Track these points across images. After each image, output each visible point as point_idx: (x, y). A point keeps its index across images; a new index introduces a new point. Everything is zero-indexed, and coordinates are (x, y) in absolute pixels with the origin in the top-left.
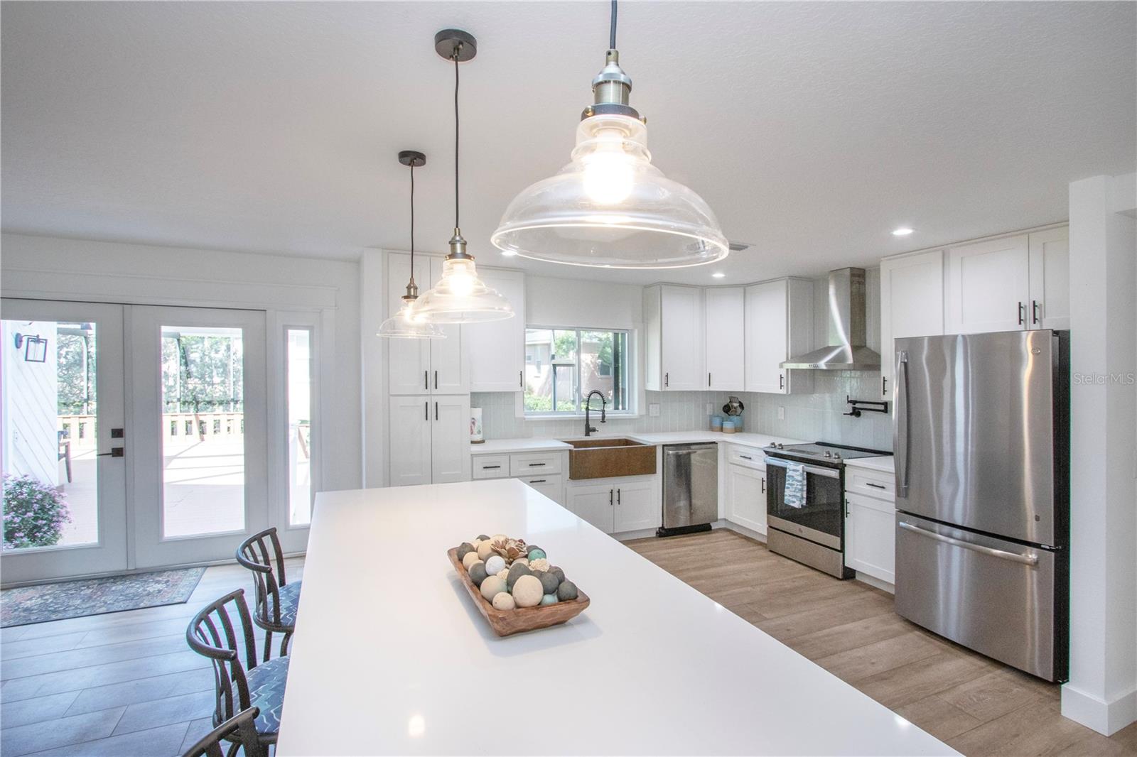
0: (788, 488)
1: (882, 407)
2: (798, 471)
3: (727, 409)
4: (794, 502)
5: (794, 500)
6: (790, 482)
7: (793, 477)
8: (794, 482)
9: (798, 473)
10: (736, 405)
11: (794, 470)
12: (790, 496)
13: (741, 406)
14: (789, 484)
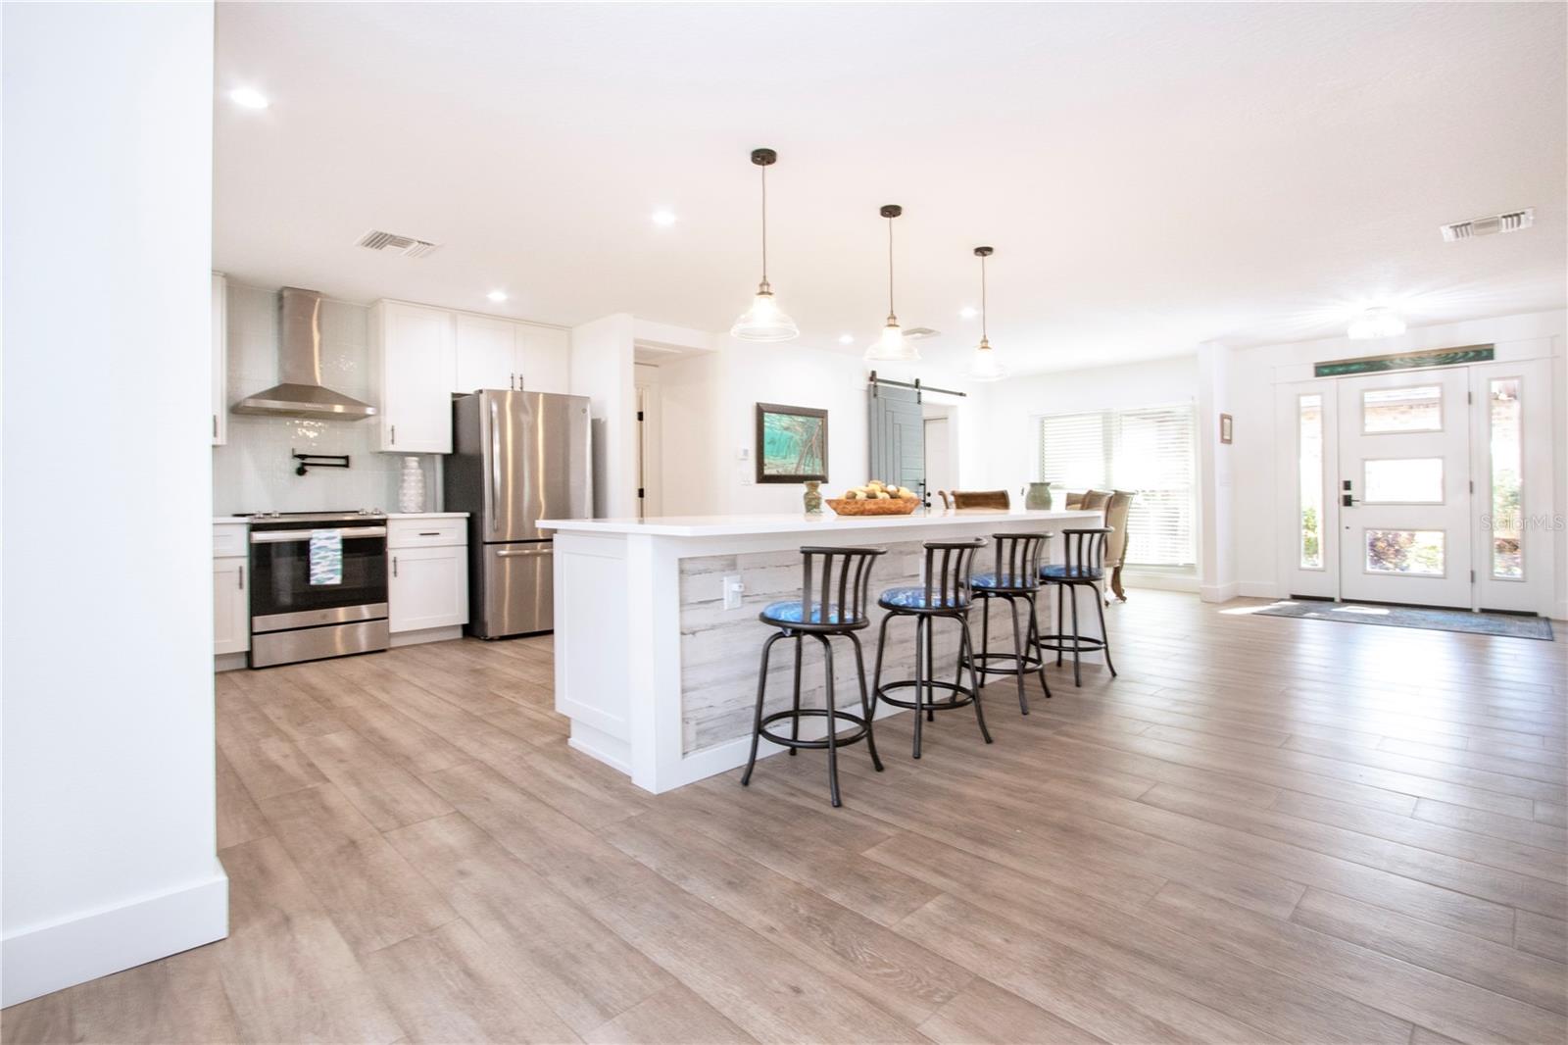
0: (318, 563)
1: (342, 462)
2: (334, 538)
4: (332, 578)
5: (331, 575)
6: (323, 554)
7: (325, 547)
8: (330, 554)
9: (334, 541)
11: (328, 539)
12: (323, 572)
14: (319, 558)
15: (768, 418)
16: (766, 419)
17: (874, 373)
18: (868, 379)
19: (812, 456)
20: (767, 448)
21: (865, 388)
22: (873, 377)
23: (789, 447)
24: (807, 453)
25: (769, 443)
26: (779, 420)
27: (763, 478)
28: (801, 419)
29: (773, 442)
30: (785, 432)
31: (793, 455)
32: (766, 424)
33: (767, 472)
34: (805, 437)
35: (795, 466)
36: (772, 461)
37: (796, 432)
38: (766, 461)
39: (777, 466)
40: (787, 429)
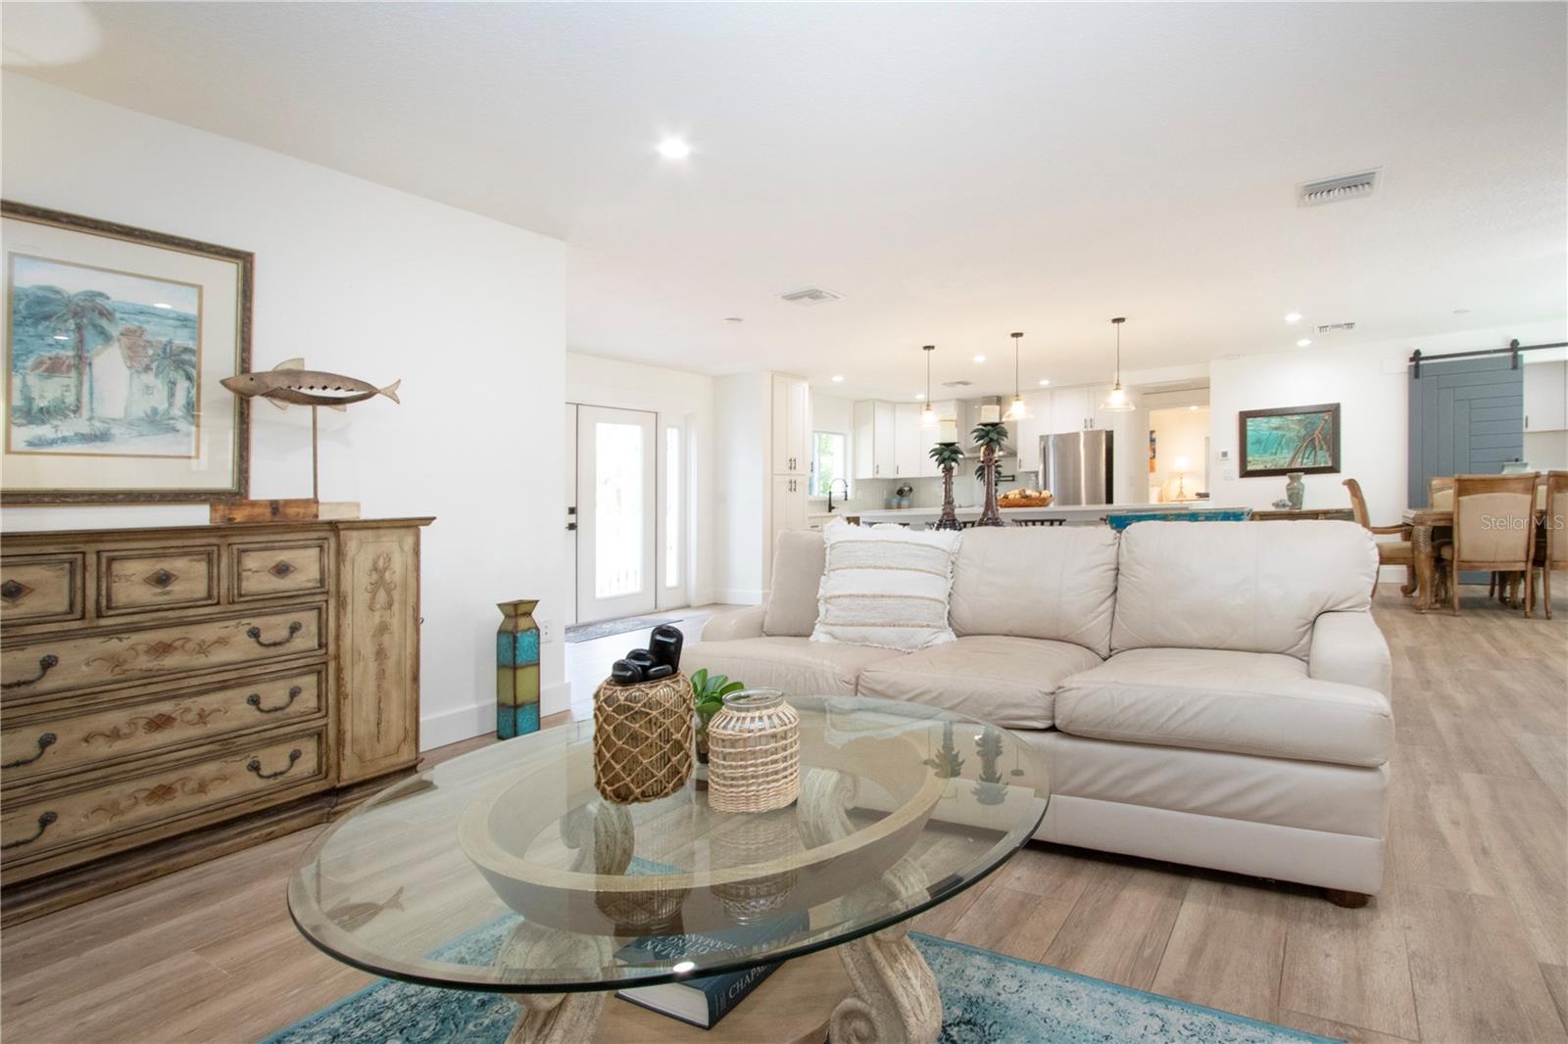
1: (1011, 478)
3: (900, 492)
10: (907, 489)
13: (911, 490)
15: (1250, 422)
16: (1249, 423)
17: (1417, 353)
18: (1408, 360)
19: (1314, 449)
20: (1250, 447)
21: (1406, 370)
22: (1417, 357)
23: (1280, 444)
24: (1307, 446)
25: (1253, 444)
26: (1267, 423)
27: (1246, 473)
28: (1296, 417)
29: (1258, 442)
30: (1274, 432)
31: (1285, 451)
32: (1249, 428)
33: (1250, 468)
34: (1303, 432)
35: (1288, 460)
36: (1257, 459)
37: (1289, 429)
38: (1249, 459)
39: (1265, 462)
40: (1277, 429)
